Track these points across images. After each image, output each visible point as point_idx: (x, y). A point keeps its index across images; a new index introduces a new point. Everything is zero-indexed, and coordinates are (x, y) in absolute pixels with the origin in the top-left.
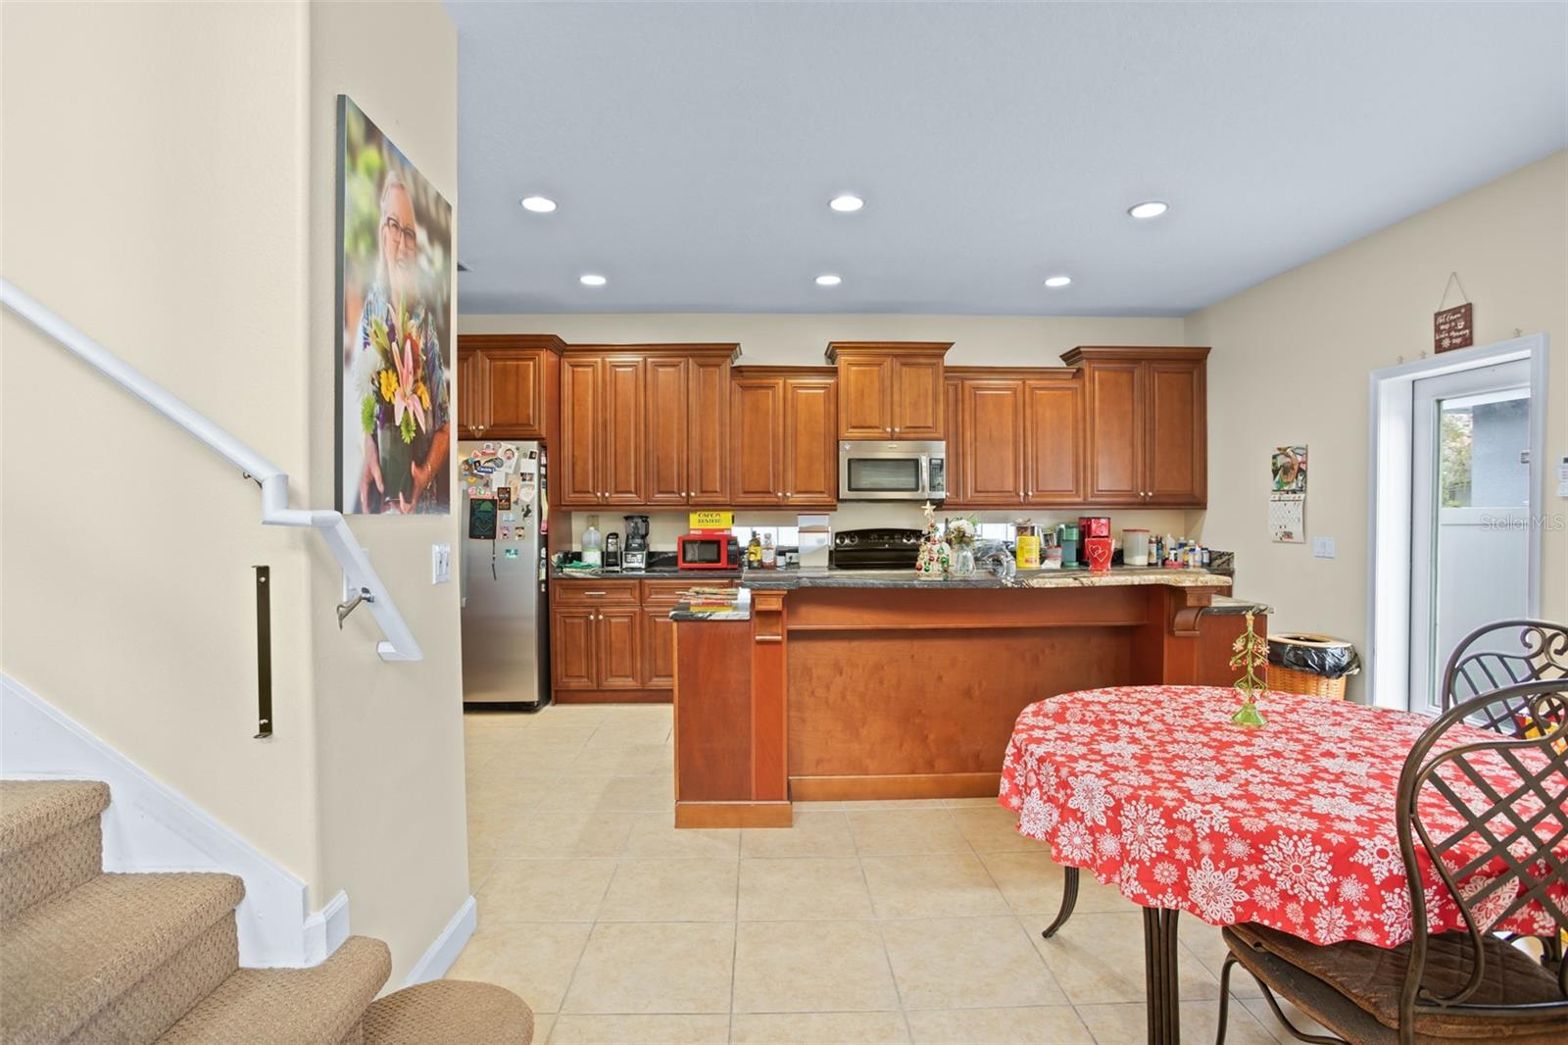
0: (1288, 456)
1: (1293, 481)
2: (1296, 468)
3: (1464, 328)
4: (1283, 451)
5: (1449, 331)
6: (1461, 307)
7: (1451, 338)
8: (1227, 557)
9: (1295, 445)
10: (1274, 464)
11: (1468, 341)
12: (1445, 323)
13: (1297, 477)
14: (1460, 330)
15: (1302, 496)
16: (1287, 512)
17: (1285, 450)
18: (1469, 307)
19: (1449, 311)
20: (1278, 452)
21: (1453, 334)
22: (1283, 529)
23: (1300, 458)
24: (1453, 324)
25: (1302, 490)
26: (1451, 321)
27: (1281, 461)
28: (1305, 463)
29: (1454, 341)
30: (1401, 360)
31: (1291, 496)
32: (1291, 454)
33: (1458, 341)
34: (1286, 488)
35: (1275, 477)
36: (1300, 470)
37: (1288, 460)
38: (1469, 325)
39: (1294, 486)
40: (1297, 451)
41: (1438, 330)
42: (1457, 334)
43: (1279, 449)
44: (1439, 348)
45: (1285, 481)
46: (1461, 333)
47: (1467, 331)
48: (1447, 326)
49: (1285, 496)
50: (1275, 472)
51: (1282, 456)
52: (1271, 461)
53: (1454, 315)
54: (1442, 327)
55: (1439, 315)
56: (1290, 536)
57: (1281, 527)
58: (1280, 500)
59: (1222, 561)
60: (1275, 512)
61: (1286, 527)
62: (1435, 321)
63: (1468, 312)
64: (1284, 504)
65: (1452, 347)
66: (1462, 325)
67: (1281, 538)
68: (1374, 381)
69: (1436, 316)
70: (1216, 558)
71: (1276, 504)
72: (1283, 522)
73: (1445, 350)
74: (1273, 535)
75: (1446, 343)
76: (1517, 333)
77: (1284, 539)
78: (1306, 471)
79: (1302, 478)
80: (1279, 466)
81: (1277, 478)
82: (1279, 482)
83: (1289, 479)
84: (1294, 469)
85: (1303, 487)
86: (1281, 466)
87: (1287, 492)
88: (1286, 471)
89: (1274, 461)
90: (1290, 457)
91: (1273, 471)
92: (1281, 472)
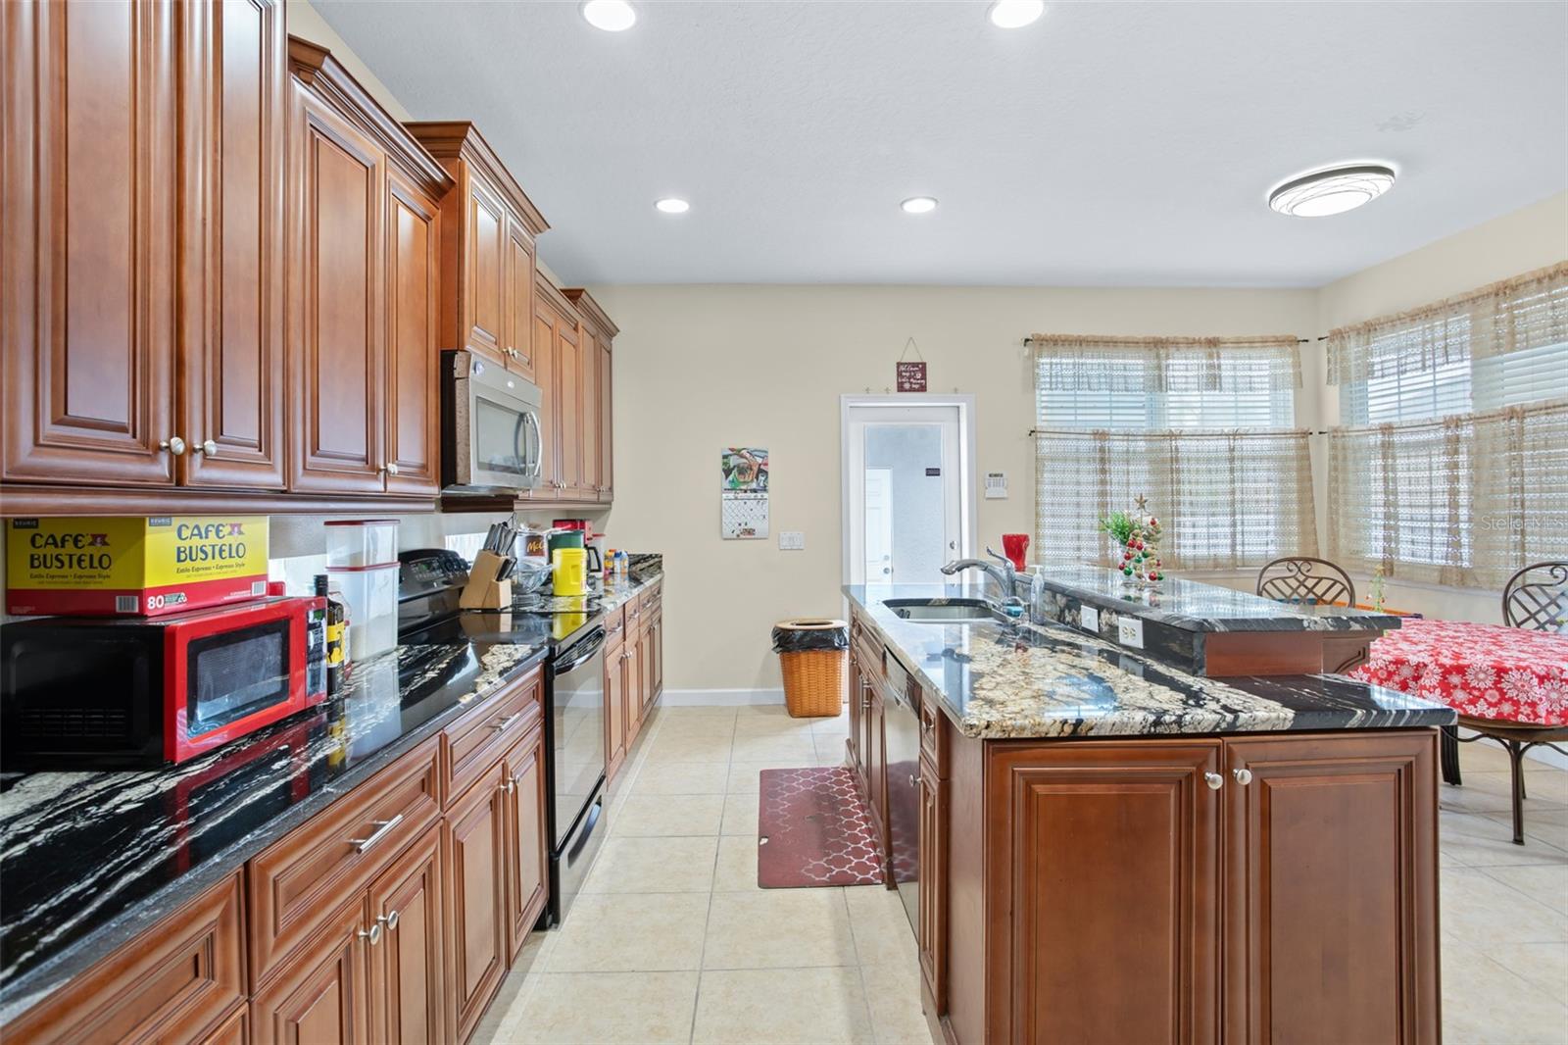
0: (742, 456)
1: (752, 481)
2: (755, 469)
3: (922, 379)
4: (738, 452)
5: (909, 378)
6: (919, 363)
7: (911, 383)
8: (656, 560)
9: (752, 447)
10: (724, 464)
11: (923, 388)
12: (906, 372)
13: (757, 478)
14: (918, 379)
15: (766, 495)
16: (739, 509)
17: (740, 451)
18: (924, 364)
19: (909, 363)
20: (730, 452)
21: (912, 380)
22: (743, 526)
23: (760, 460)
24: (912, 373)
25: (764, 489)
26: (910, 372)
27: (733, 461)
28: (766, 464)
29: (914, 386)
30: (868, 390)
31: (753, 495)
32: (748, 455)
33: (917, 386)
34: (744, 487)
35: (727, 477)
36: (760, 471)
37: (745, 461)
38: (924, 377)
39: (754, 485)
40: (756, 453)
41: (899, 374)
42: (914, 381)
43: (732, 450)
44: (901, 388)
45: (742, 480)
46: (918, 381)
47: (923, 381)
48: (908, 374)
49: (741, 495)
50: (727, 472)
51: (736, 457)
52: (720, 461)
53: (913, 367)
54: (904, 374)
55: (902, 364)
56: (750, 532)
57: (740, 525)
58: (736, 499)
59: (647, 564)
60: (730, 510)
61: (746, 524)
62: (898, 367)
63: (922, 367)
64: (742, 502)
65: (912, 390)
66: (919, 376)
67: (738, 536)
68: (846, 403)
69: (899, 364)
70: (638, 562)
71: (730, 503)
72: (743, 520)
73: (906, 391)
74: (727, 532)
75: (907, 386)
76: (956, 390)
77: (742, 536)
78: (766, 473)
79: (763, 478)
80: (732, 466)
81: (731, 478)
82: (733, 481)
83: (746, 479)
84: (751, 469)
85: (765, 486)
86: (734, 467)
87: (746, 491)
88: (742, 471)
89: (725, 460)
90: (746, 458)
91: (724, 470)
92: (735, 472)
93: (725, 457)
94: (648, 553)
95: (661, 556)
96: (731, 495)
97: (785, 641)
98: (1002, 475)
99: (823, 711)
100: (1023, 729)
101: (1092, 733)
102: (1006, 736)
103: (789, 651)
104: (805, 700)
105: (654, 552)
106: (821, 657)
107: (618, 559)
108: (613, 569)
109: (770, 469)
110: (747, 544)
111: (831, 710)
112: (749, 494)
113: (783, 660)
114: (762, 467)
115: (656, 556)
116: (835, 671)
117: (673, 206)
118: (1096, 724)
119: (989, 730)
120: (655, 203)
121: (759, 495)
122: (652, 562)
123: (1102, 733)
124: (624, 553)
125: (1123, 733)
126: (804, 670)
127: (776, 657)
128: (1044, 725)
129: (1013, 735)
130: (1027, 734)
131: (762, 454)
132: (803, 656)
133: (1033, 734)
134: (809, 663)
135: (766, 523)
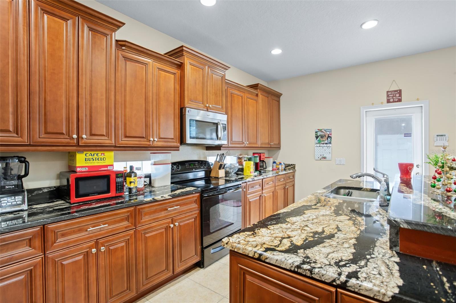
0: (322, 132)
2: (327, 136)
3: (399, 96)
4: (320, 130)
5: (392, 97)
6: (398, 90)
7: (394, 99)
8: (293, 166)
9: (326, 128)
10: (316, 134)
11: (400, 100)
12: (392, 94)
13: (327, 139)
14: (397, 97)
15: (330, 145)
16: (321, 150)
17: (321, 130)
18: (400, 91)
19: (393, 91)
20: (318, 131)
21: (394, 98)
23: (328, 133)
24: (394, 95)
25: (330, 143)
26: (393, 94)
27: (319, 133)
28: (331, 134)
29: (395, 100)
30: (373, 104)
31: (326, 145)
32: (324, 131)
33: (396, 100)
34: (323, 142)
35: (317, 139)
36: (329, 137)
37: (323, 133)
38: (400, 95)
39: (326, 142)
40: (327, 130)
41: (388, 96)
42: (396, 98)
43: (318, 130)
44: (388, 101)
45: (322, 140)
46: (397, 98)
47: (400, 97)
48: (392, 95)
49: (322, 145)
50: (317, 137)
51: (320, 132)
52: (314, 134)
53: (395, 92)
54: (390, 96)
56: (325, 158)
57: (321, 155)
58: (320, 146)
59: (291, 167)
60: (317, 150)
61: (323, 155)
62: (387, 93)
63: (400, 92)
64: (322, 148)
65: (394, 102)
66: (398, 95)
67: (320, 159)
68: (363, 110)
69: (388, 92)
70: (288, 166)
71: (318, 148)
72: (322, 154)
73: (391, 102)
74: (317, 158)
75: (392, 100)
76: (418, 99)
77: (322, 159)
78: (331, 137)
79: (330, 139)
80: (318, 135)
82: (319, 140)
83: (324, 140)
84: (325, 136)
85: (330, 142)
86: (319, 135)
88: (322, 137)
89: (316, 133)
90: (323, 132)
91: (316, 137)
92: (320, 137)
93: (316, 132)
94: (291, 164)
95: (295, 165)
98: (445, 135)
100: (239, 249)
101: (267, 261)
102: (233, 250)
105: (293, 163)
107: (281, 165)
108: (279, 168)
109: (333, 136)
110: (323, 162)
114: (329, 135)
115: (293, 165)
117: (277, 51)
118: (269, 257)
119: (227, 245)
120: (271, 52)
121: (328, 145)
122: (292, 166)
123: (272, 262)
124: (282, 163)
125: (281, 266)
128: (247, 250)
129: (236, 250)
130: (240, 252)
131: (329, 131)
133: (243, 252)
135: (330, 155)
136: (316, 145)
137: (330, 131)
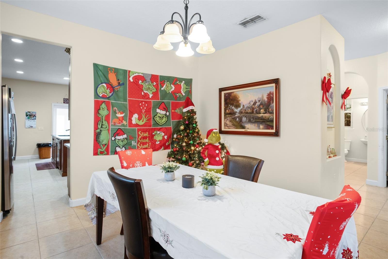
0: (30, 113)
1: (33, 117)
2: (33, 115)
3: (69, 101)
4: (29, 112)
5: (66, 101)
9: (32, 111)
10: (26, 114)
11: (68, 103)
13: (34, 117)
15: (35, 120)
16: (30, 123)
17: (30, 112)
22: (30, 126)
23: (34, 114)
25: (35, 119)
27: (28, 114)
28: (36, 115)
30: (58, 102)
31: (33, 120)
32: (32, 113)
36: (34, 116)
39: (33, 118)
41: (64, 100)
44: (64, 103)
49: (30, 120)
50: (27, 116)
55: (65, 99)
56: (32, 127)
58: (29, 121)
64: (30, 121)
65: (66, 103)
68: (53, 104)
69: (64, 99)
72: (30, 125)
73: (65, 103)
74: (27, 127)
75: (65, 102)
81: (28, 117)
83: (31, 117)
84: (32, 115)
87: (31, 119)
88: (30, 116)
92: (28, 116)
93: (26, 113)
96: (28, 120)
97: (40, 146)
99: (47, 157)
103: (40, 147)
104: (43, 156)
106: (47, 148)
109: (37, 116)
110: (31, 129)
111: (49, 157)
112: (32, 120)
113: (39, 149)
114: (35, 115)
116: (49, 150)
121: (34, 120)
126: (43, 150)
127: (37, 149)
132: (43, 148)
134: (44, 150)
135: (35, 125)
136: (26, 120)
137: (35, 113)
